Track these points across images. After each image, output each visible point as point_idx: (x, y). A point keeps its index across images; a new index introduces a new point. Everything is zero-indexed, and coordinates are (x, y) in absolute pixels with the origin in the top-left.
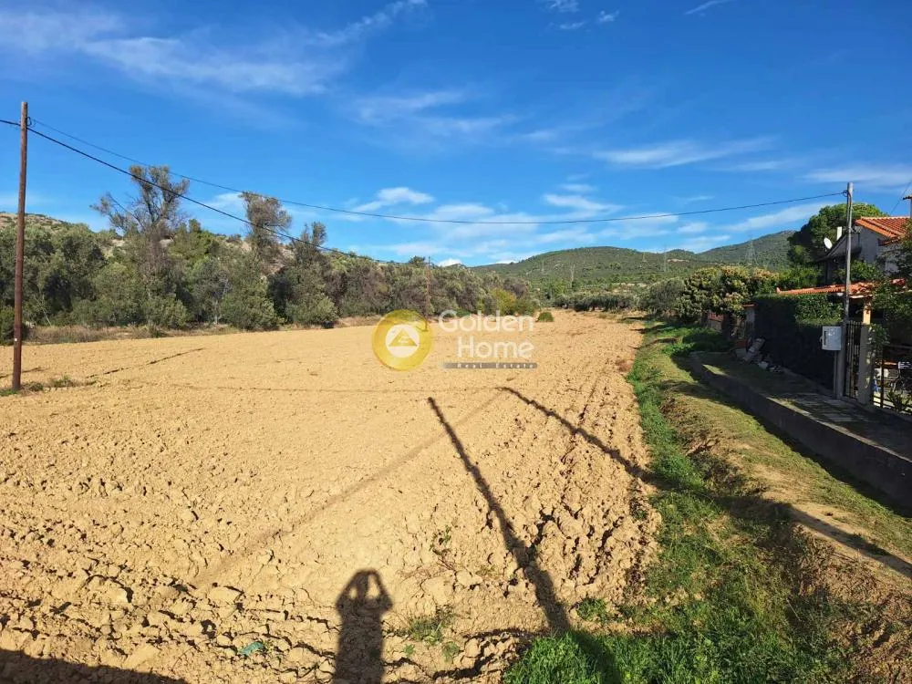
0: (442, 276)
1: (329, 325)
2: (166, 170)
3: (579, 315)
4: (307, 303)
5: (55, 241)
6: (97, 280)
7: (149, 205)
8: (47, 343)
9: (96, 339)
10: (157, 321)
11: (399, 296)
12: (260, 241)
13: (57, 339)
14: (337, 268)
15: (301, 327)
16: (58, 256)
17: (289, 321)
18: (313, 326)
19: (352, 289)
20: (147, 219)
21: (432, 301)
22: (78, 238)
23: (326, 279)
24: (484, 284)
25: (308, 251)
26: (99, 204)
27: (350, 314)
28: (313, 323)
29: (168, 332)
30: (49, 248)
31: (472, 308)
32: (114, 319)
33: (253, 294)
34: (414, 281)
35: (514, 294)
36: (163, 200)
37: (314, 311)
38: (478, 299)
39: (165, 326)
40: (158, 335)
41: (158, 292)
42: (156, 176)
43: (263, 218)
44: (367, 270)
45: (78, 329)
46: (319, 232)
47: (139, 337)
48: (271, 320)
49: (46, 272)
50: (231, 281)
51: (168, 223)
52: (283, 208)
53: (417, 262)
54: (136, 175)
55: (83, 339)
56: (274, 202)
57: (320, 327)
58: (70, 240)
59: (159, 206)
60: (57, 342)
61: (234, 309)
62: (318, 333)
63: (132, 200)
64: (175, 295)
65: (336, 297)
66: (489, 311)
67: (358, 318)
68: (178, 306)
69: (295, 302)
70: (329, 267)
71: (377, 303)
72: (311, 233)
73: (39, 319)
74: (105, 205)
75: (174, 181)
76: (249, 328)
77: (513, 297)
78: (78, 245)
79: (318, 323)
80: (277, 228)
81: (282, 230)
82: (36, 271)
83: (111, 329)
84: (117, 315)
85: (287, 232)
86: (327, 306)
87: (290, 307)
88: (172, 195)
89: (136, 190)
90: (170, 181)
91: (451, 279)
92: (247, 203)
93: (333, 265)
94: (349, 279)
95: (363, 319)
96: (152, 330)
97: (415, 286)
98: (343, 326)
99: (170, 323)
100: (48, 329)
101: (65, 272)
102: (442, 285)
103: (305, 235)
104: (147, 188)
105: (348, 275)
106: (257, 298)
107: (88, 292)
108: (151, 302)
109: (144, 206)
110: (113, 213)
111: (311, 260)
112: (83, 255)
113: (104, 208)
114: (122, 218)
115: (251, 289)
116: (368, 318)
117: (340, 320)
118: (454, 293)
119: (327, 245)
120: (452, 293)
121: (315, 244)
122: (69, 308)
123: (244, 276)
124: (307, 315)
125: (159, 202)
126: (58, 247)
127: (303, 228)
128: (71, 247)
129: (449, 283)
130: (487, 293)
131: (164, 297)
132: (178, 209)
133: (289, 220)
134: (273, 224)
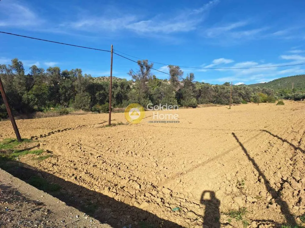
0: (236, 89)
1: (194, 107)
2: (147, 61)
3: (296, 102)
4: (187, 100)
5: (118, 84)
6: (128, 95)
7: (142, 72)
8: (116, 112)
10: (144, 106)
11: (220, 96)
12: (173, 80)
13: (119, 111)
14: (198, 88)
15: (185, 107)
16: (119, 88)
17: (182, 106)
18: (189, 107)
19: (202, 95)
20: (142, 76)
21: (232, 98)
22: (124, 83)
23: (194, 92)
24: (254, 91)
25: (188, 83)
26: (129, 73)
27: (202, 103)
29: (147, 110)
30: (117, 86)
31: (248, 100)
33: (171, 97)
34: (225, 91)
35: (267, 94)
37: (190, 103)
38: (251, 97)
41: (144, 97)
42: (144, 63)
43: (174, 73)
44: (208, 88)
45: (124, 109)
46: (192, 76)
49: (116, 93)
50: (165, 94)
51: (147, 77)
52: (181, 69)
53: (227, 84)
54: (139, 63)
56: (178, 68)
57: (192, 107)
58: (122, 83)
59: (145, 72)
60: (119, 112)
61: (165, 102)
62: (191, 110)
63: (138, 71)
64: (149, 98)
65: (197, 97)
66: (256, 101)
67: (204, 104)
68: (150, 101)
69: (184, 100)
70: (195, 88)
71: (211, 99)
72: (189, 77)
73: (114, 106)
74: (131, 73)
75: (149, 64)
77: (266, 96)
78: (124, 85)
79: (191, 106)
80: (179, 76)
82: (114, 92)
85: (182, 77)
86: (194, 100)
87: (182, 101)
88: (148, 68)
89: (139, 68)
90: (148, 64)
91: (240, 89)
92: (170, 69)
93: (196, 87)
94: (202, 91)
95: (206, 105)
97: (226, 93)
98: (199, 107)
100: (116, 108)
101: (121, 93)
102: (236, 92)
103: (187, 78)
104: (142, 67)
105: (201, 90)
106: (172, 99)
107: (126, 98)
108: (142, 101)
109: (141, 72)
110: (133, 75)
111: (189, 85)
112: (125, 87)
113: (130, 74)
114: (135, 76)
116: (208, 104)
117: (199, 105)
118: (241, 95)
119: (194, 81)
120: (240, 95)
121: (191, 80)
122: (122, 103)
123: (168, 92)
124: (187, 104)
125: (145, 71)
127: (187, 75)
128: (122, 85)
129: (239, 91)
130: (255, 94)
131: (146, 99)
132: (150, 72)
133: (182, 73)
134: (178, 75)
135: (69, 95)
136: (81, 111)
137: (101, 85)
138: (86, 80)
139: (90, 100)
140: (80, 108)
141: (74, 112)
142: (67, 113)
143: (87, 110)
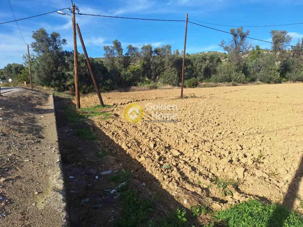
2: (242, 28)
4: (296, 72)
5: (207, 57)
6: (218, 68)
7: (235, 42)
8: (202, 87)
9: (216, 86)
10: (235, 81)
12: (276, 49)
13: (205, 86)
15: (292, 82)
16: (207, 62)
17: (287, 80)
18: (297, 82)
20: (234, 47)
22: (214, 56)
25: (299, 50)
26: (221, 44)
28: (297, 80)
29: (239, 84)
30: (205, 60)
32: (222, 80)
33: (271, 70)
36: (240, 39)
37: (299, 76)
39: (237, 82)
40: (235, 85)
41: (237, 71)
42: (239, 31)
43: (278, 39)
45: (211, 83)
47: (228, 86)
48: (278, 79)
49: (204, 67)
50: (264, 65)
51: (241, 47)
52: (288, 34)
54: (232, 32)
55: (212, 87)
56: (284, 32)
57: (301, 82)
58: (212, 56)
59: (239, 41)
60: (205, 87)
61: (263, 75)
63: (230, 41)
64: (242, 72)
68: (242, 75)
69: (290, 72)
72: (301, 43)
73: (201, 80)
75: (244, 31)
76: (269, 83)
78: (214, 58)
79: (300, 81)
80: (285, 43)
81: (287, 43)
82: (201, 66)
83: (221, 83)
84: (223, 79)
87: (288, 74)
88: (243, 37)
89: (231, 37)
92: (272, 35)
96: (233, 84)
99: (239, 81)
100: (203, 83)
101: (209, 66)
103: (298, 44)
104: (235, 36)
106: (273, 71)
107: (215, 72)
108: (234, 75)
109: (234, 42)
110: (225, 46)
111: (300, 54)
112: (215, 60)
113: (222, 45)
114: (227, 47)
115: (270, 68)
121: (302, 47)
122: (210, 77)
123: (268, 63)
124: (295, 77)
125: (239, 40)
126: (208, 59)
128: (212, 58)
131: (238, 73)
132: (245, 41)
133: (290, 38)
134: (283, 41)
135: (159, 71)
136: (169, 86)
137: (189, 60)
138: (174, 55)
139: (176, 75)
140: (168, 83)
141: (163, 87)
142: (156, 88)
143: (174, 85)
